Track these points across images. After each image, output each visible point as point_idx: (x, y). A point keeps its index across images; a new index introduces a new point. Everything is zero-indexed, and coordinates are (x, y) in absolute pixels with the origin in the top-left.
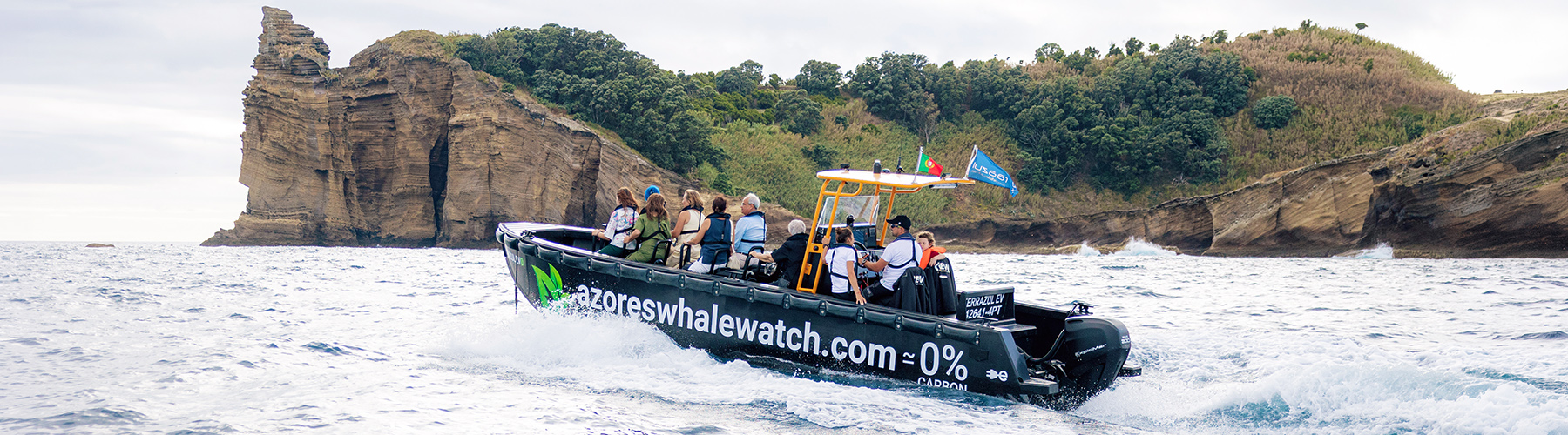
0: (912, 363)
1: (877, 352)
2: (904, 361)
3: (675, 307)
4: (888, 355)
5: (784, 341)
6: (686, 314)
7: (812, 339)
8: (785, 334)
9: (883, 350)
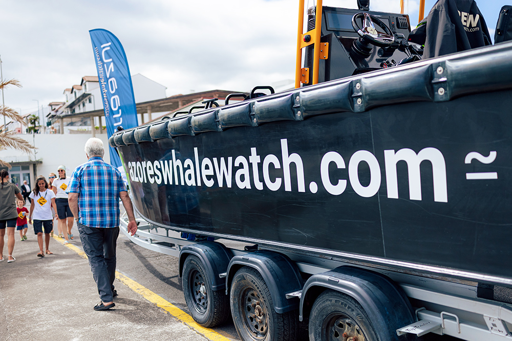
0: (493, 176)
1: (402, 167)
2: (470, 176)
3: (171, 161)
4: (426, 167)
5: (262, 179)
6: (178, 167)
7: (293, 166)
8: (260, 166)
9: (413, 159)
